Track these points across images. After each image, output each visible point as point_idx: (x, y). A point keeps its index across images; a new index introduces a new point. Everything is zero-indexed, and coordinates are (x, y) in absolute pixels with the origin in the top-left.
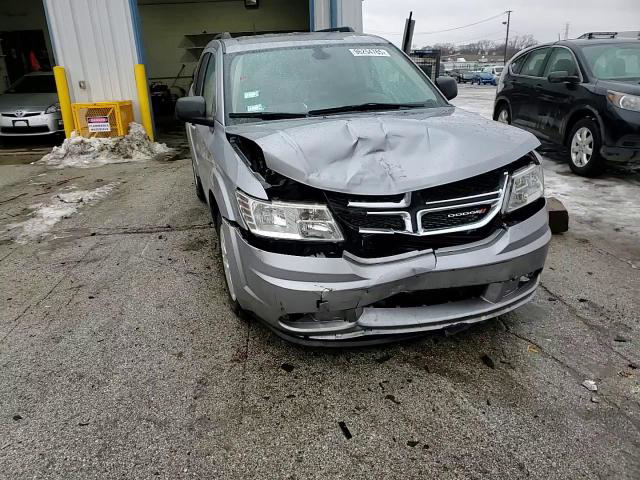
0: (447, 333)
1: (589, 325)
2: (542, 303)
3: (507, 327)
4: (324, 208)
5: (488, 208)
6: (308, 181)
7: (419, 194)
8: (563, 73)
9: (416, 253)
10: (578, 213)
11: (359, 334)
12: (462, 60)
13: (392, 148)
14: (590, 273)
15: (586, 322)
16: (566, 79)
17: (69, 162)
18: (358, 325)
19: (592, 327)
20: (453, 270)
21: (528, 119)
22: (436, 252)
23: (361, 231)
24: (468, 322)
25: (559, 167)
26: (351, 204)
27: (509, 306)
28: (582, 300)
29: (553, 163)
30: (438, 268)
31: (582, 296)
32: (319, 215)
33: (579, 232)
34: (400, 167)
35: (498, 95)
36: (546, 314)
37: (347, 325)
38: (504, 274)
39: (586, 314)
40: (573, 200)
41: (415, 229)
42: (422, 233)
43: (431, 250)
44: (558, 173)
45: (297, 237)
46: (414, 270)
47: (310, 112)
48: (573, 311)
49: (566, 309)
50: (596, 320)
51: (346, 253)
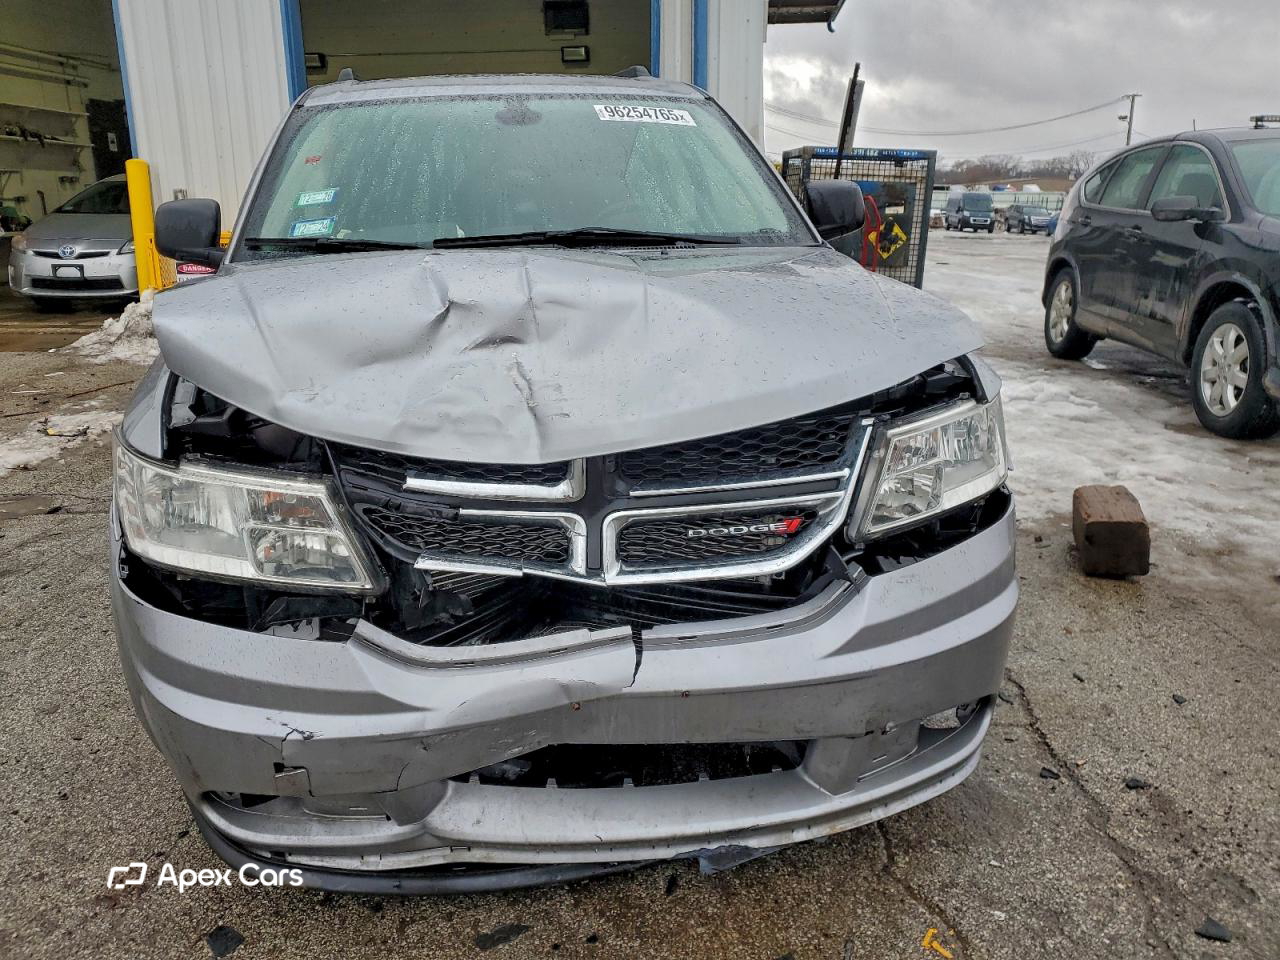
0: (705, 866)
1: (1134, 871)
2: (1017, 785)
3: (891, 857)
4: (318, 491)
5: (809, 517)
6: (276, 411)
7: (611, 467)
8: (1190, 202)
9: (582, 635)
10: (1189, 528)
11: (436, 858)
12: (1034, 188)
13: (544, 336)
14: (1178, 700)
15: (1128, 858)
16: (1192, 214)
17: (121, 351)
18: (427, 830)
19: (1143, 880)
20: (686, 694)
21: (1111, 302)
22: (646, 635)
23: (422, 564)
24: (753, 843)
25: (1174, 414)
26: (413, 483)
27: (884, 801)
28: (1134, 785)
29: (1162, 402)
30: (637, 688)
31: (1140, 770)
32: (304, 512)
33: (1179, 580)
34: (559, 388)
35: (1055, 248)
36: (1018, 820)
37: (389, 831)
38: (850, 714)
39: (1134, 835)
40: (1184, 492)
41: (595, 567)
42: (614, 576)
43: (627, 630)
44: (1167, 426)
45: (242, 569)
46: (566, 689)
47: (436, 242)
48: (1100, 816)
49: (1080, 810)
50: (1157, 855)
51: (365, 628)
